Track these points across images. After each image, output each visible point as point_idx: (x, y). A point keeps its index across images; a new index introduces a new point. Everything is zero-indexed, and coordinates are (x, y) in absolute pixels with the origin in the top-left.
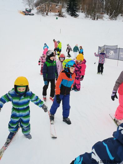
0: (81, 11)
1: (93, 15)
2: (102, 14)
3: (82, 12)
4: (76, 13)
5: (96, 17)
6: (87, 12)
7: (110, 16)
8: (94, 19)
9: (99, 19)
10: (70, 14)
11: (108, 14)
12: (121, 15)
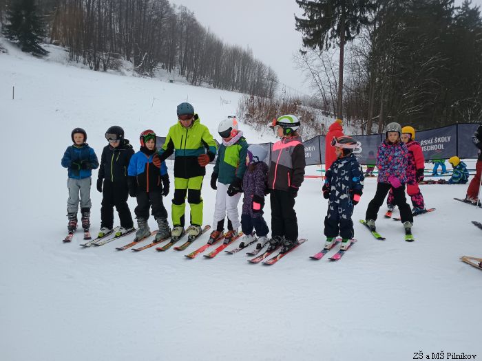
3: (56, 44)
5: (102, 64)
7: (136, 64)
10: (19, 45)
12: (163, 67)
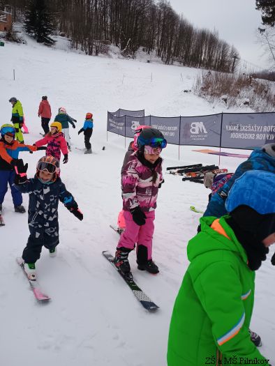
0: (58, 32)
1: (87, 43)
2: (106, 43)
3: (62, 35)
4: (49, 36)
5: (94, 50)
6: (74, 35)
7: (122, 49)
8: (90, 54)
9: (99, 54)
10: (34, 38)
11: (117, 46)
12: (144, 50)
